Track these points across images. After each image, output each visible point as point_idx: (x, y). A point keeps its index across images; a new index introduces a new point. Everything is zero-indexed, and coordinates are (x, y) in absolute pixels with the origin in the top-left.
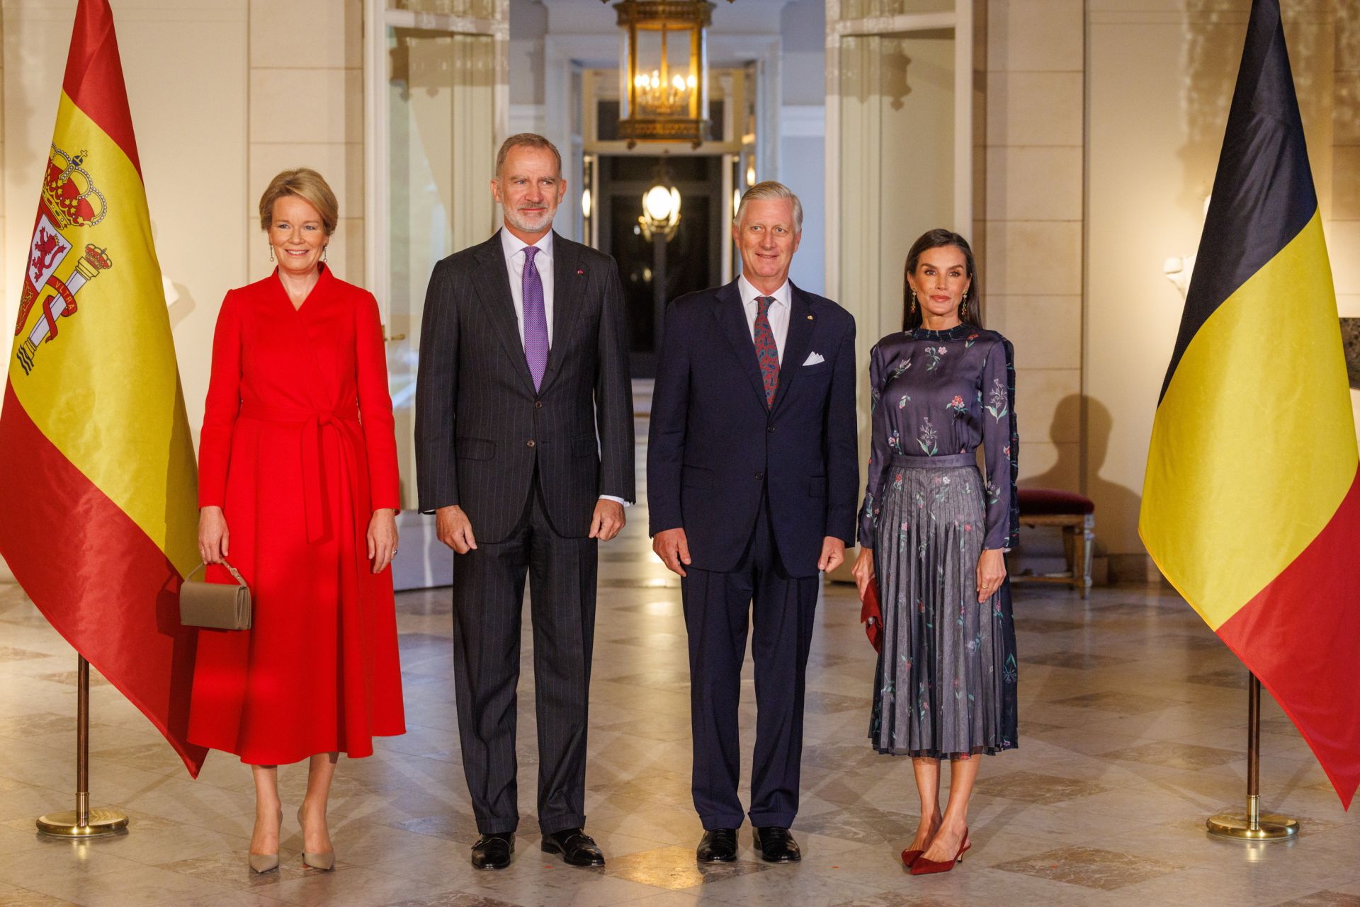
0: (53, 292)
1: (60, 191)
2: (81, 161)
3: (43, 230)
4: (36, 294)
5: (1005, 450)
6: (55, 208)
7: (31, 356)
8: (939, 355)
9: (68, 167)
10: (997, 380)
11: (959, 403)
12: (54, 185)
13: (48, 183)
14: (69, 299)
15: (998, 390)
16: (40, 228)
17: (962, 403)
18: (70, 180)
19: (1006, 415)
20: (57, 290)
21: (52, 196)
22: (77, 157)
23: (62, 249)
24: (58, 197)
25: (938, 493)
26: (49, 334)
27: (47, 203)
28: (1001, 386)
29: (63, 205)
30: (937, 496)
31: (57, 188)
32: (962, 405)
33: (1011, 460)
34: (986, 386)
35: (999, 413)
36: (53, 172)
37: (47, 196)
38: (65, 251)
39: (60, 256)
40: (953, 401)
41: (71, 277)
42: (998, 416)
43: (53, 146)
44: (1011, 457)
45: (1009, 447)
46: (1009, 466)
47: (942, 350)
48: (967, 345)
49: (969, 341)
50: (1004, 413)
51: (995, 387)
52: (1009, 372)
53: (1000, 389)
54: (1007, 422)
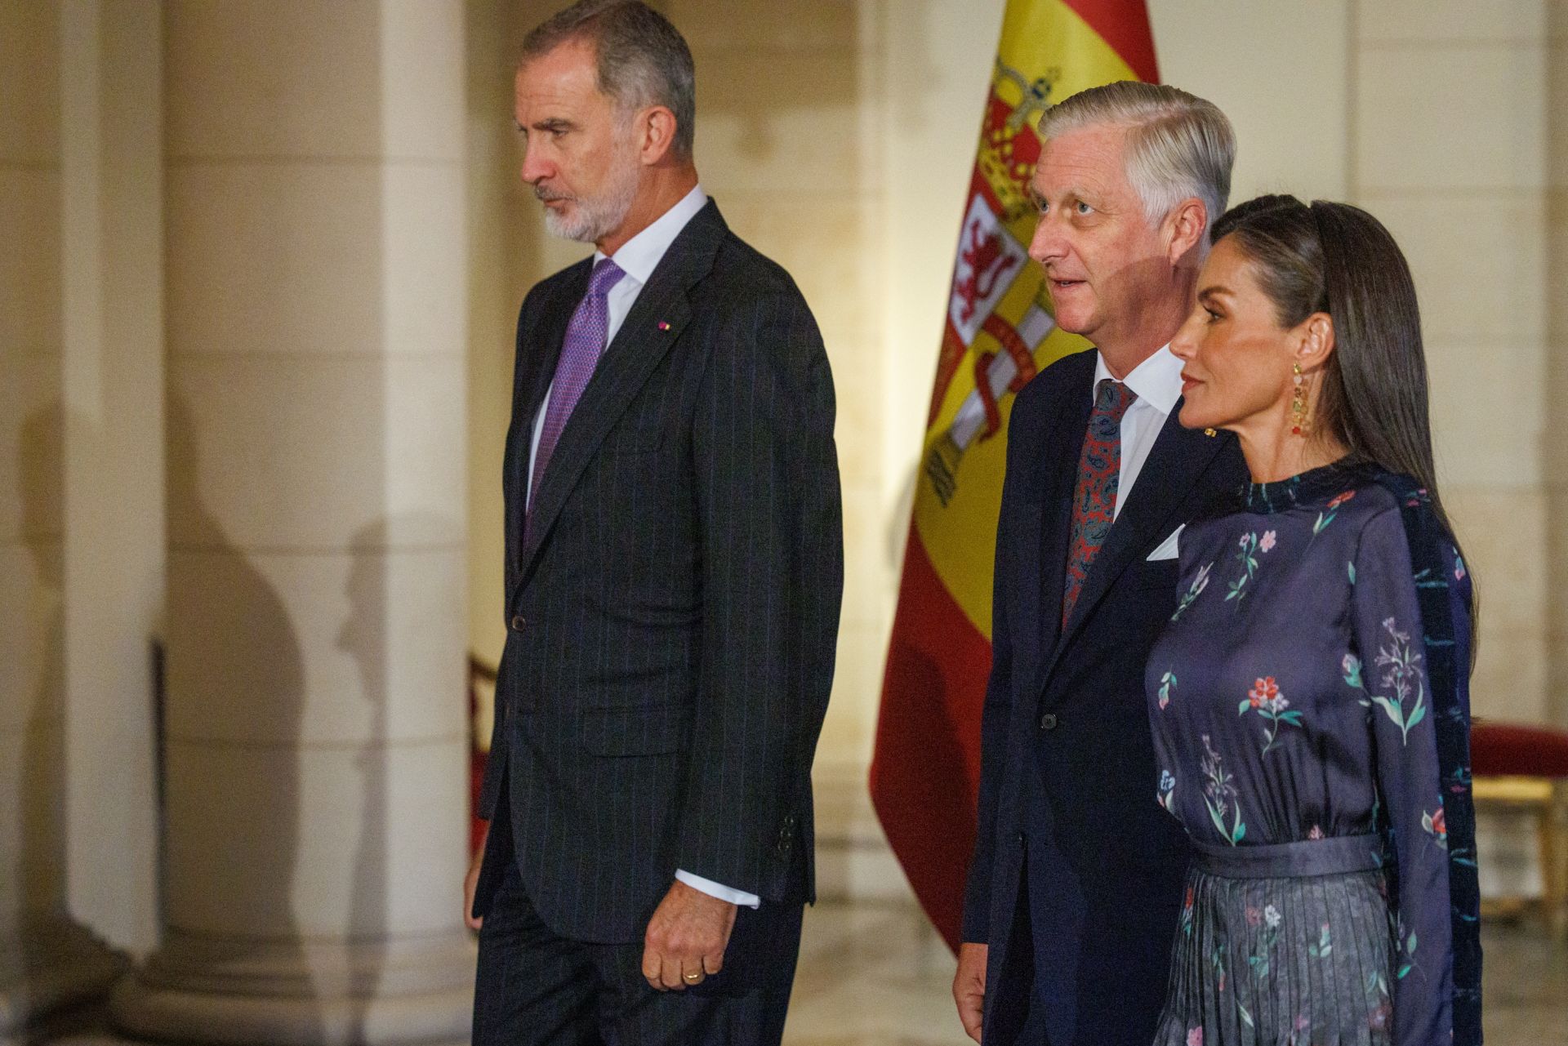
0: (993, 345)
1: (1008, 149)
2: (1049, 89)
3: (976, 226)
4: (962, 349)
5: (1426, 821)
6: (998, 181)
7: (950, 467)
8: (1258, 554)
9: (1024, 101)
10: (1392, 620)
11: (1271, 696)
12: (997, 136)
13: (987, 133)
14: (1023, 359)
15: (1396, 648)
16: (971, 221)
17: (1279, 696)
18: (1027, 129)
19: (1424, 720)
20: (1002, 340)
21: (993, 158)
22: (1041, 81)
23: (1010, 262)
24: (1004, 159)
25: (1253, 953)
26: (985, 428)
27: (985, 173)
28: (1402, 637)
29: (1013, 175)
30: (1253, 960)
31: (1002, 143)
32: (1280, 702)
33: (1451, 846)
34: (1367, 638)
35: (1406, 712)
36: (997, 112)
37: (986, 158)
38: (1017, 266)
39: (1006, 276)
40: (1253, 694)
41: (1026, 317)
42: (1405, 720)
43: (999, 61)
44: (1449, 840)
45: (1440, 812)
46: (1446, 869)
47: (1269, 541)
48: (1318, 525)
49: (1327, 512)
50: (1418, 713)
51: (1388, 641)
52: (1424, 596)
53: (1402, 648)
54: (1429, 741)
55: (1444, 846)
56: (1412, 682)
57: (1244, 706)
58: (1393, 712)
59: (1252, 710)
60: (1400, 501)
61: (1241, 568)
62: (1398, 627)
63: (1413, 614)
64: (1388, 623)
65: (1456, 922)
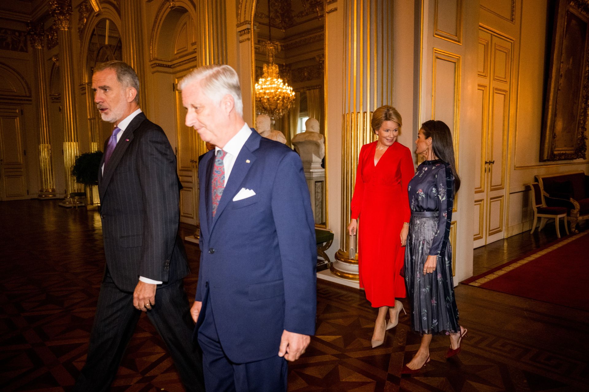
5: (444, 214)
11: (421, 192)
34: (437, 186)
35: (442, 199)
44: (447, 218)
45: (446, 213)
46: (446, 222)
47: (426, 169)
48: (433, 168)
49: (435, 166)
50: (444, 199)
51: (441, 187)
52: (447, 181)
53: (443, 188)
54: (446, 203)
55: (446, 219)
56: (444, 194)
57: (417, 192)
58: (440, 198)
59: (418, 193)
60: (446, 167)
61: (422, 172)
62: (443, 185)
63: (445, 184)
64: (441, 184)
65: (446, 230)
